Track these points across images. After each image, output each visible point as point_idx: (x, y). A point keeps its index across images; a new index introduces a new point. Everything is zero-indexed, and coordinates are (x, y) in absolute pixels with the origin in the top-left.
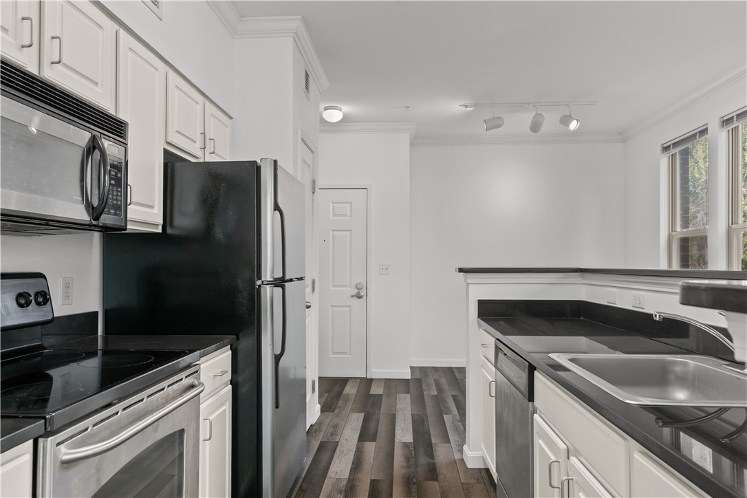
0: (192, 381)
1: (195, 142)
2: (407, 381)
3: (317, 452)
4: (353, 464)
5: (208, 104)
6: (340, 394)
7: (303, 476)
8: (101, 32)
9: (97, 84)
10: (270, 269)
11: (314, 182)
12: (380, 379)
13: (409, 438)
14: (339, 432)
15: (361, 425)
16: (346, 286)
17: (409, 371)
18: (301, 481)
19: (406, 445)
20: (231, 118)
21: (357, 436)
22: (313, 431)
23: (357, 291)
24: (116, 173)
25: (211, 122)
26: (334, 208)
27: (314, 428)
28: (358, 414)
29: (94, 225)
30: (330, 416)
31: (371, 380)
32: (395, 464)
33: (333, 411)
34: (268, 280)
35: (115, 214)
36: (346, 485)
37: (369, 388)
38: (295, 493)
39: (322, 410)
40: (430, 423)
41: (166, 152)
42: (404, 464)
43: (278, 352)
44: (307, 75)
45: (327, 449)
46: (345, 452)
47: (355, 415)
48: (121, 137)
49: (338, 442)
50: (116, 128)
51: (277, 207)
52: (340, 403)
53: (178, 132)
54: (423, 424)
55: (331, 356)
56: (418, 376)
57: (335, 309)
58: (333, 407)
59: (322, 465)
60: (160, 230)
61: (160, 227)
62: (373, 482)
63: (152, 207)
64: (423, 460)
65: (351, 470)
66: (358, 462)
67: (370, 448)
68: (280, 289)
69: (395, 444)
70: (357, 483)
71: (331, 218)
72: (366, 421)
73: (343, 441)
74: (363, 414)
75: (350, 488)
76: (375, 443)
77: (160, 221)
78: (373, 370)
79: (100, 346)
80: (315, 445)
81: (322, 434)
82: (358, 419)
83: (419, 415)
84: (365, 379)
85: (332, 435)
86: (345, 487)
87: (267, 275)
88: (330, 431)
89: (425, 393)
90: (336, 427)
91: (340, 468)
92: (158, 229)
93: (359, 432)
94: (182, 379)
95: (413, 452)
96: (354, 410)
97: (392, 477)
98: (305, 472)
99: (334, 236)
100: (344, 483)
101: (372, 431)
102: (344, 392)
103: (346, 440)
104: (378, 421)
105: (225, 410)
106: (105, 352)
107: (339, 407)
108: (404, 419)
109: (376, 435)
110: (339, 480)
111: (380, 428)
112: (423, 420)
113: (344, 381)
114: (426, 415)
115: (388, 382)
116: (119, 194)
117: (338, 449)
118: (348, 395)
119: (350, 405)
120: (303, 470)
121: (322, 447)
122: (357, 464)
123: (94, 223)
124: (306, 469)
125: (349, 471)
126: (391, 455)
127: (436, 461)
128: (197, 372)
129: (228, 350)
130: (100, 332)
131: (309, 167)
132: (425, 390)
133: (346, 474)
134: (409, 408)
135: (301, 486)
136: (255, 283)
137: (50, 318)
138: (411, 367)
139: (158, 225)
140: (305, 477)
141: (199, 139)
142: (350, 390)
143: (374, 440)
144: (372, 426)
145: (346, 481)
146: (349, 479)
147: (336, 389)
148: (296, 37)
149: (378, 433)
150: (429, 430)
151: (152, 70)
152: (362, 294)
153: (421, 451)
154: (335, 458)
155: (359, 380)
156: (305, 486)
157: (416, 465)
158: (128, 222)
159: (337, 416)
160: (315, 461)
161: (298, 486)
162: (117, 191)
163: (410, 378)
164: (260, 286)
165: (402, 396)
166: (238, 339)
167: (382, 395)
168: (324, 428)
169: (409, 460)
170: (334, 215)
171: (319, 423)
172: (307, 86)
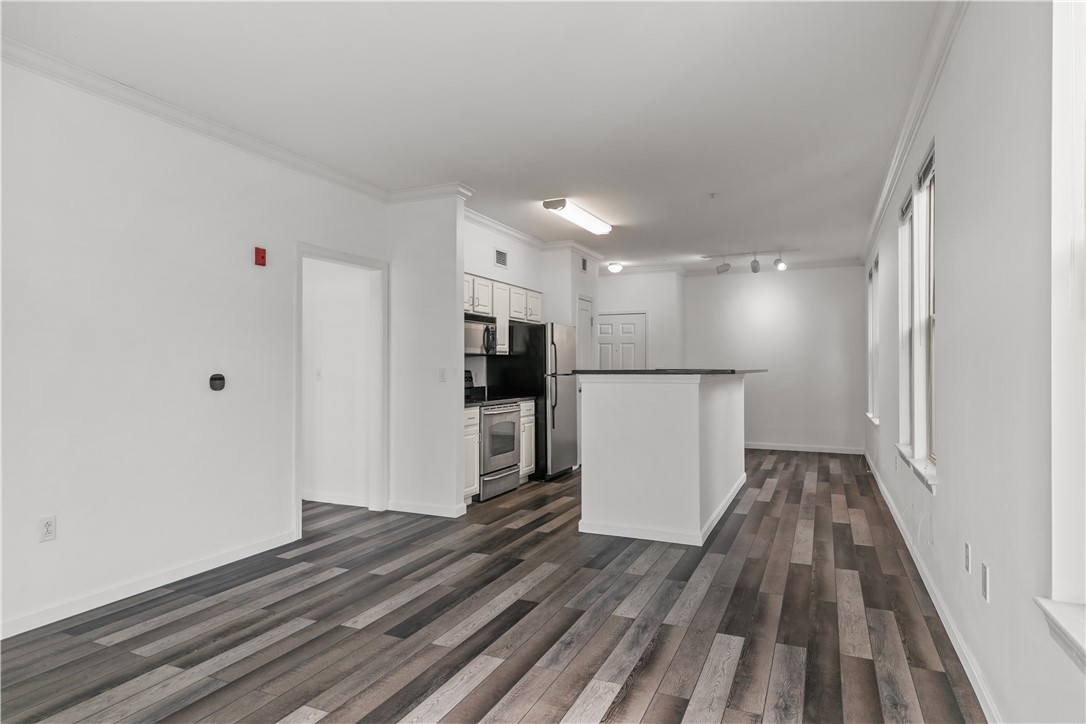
0: (516, 409)
1: (522, 313)
5: (528, 292)
10: (550, 370)
11: (592, 319)
20: (542, 293)
24: (494, 336)
29: (485, 354)
34: (549, 374)
35: (493, 350)
41: (510, 321)
43: (554, 405)
44: (584, 262)
48: (495, 324)
50: (493, 320)
51: (553, 343)
53: (514, 311)
63: (505, 346)
68: (554, 378)
71: (621, 335)
77: (508, 350)
92: (507, 353)
105: (532, 426)
116: (495, 343)
129: (534, 402)
131: (589, 311)
136: (543, 375)
141: (524, 311)
148: (573, 249)
158: (496, 352)
164: (546, 378)
166: (538, 398)
170: (623, 333)
172: (584, 268)
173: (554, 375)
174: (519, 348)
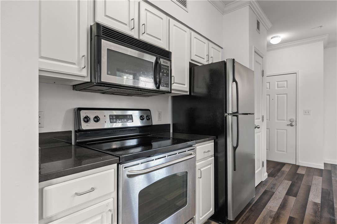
0: (191, 152)
1: (204, 59)
2: (321, 170)
3: (262, 194)
4: (280, 205)
5: (210, 43)
6: (279, 170)
7: (253, 203)
8: (162, 20)
9: (161, 39)
10: (231, 108)
11: (263, 71)
12: (304, 167)
13: (318, 201)
14: (276, 188)
15: (289, 187)
16: (284, 120)
17: (323, 165)
18: (252, 205)
19: (315, 204)
20: (222, 48)
21: (285, 192)
22: (262, 184)
23: (291, 122)
24: (166, 71)
25: (212, 50)
26: (278, 84)
27: (263, 183)
28: (288, 181)
29: (157, 91)
30: (272, 180)
31: (299, 166)
32: (306, 212)
33: (275, 177)
34: (230, 113)
35: (166, 87)
36: (275, 215)
37: (297, 170)
38: (247, 210)
39: (269, 176)
40: (334, 195)
41: (190, 63)
42: (312, 214)
43: (235, 146)
44: (258, 23)
45: (268, 195)
46: (277, 198)
47: (286, 181)
48: (169, 58)
49: (274, 192)
50: (167, 55)
51: (234, 80)
52: (279, 174)
53: (196, 55)
54: (329, 195)
55: (276, 152)
56: (329, 168)
57: (278, 131)
58: (275, 175)
59: (264, 201)
60: (188, 94)
61: (189, 92)
62: (291, 218)
63: (184, 85)
64: (326, 215)
65: (279, 208)
66: (283, 205)
67: (292, 200)
68: (236, 117)
69: (308, 201)
70: (281, 216)
71: (276, 88)
72: (292, 185)
73: (277, 192)
74: (291, 182)
75: (277, 217)
76: (295, 198)
77: (188, 90)
78: (300, 161)
79: (171, 136)
80: (262, 191)
81: (266, 187)
82: (287, 184)
83: (327, 189)
84: (295, 165)
85: (272, 188)
86: (274, 215)
87: (230, 110)
88: (271, 186)
89: (333, 178)
90: (274, 185)
91: (273, 205)
92: (187, 93)
93: (287, 190)
94: (186, 151)
95: (320, 209)
96: (286, 179)
97: (304, 219)
98: (254, 202)
99: (278, 97)
100: (274, 213)
101: (295, 191)
102: (282, 169)
103: (279, 192)
104: (299, 187)
105: (210, 167)
106: (173, 139)
107: (278, 176)
108: (317, 190)
109: (297, 194)
110: (271, 211)
111: (300, 191)
112: (330, 193)
113: (283, 164)
114: (332, 191)
115: (309, 169)
116: (168, 79)
117: (274, 196)
118: (284, 171)
119: (284, 176)
120: (254, 201)
121: (265, 192)
122: (283, 206)
123: (157, 90)
124: (255, 201)
125: (278, 208)
126: (304, 207)
127: (335, 218)
128: (194, 149)
129: (213, 142)
130: (171, 131)
131: (260, 64)
132: (333, 177)
133: (276, 209)
134: (321, 184)
135: (251, 208)
136: (224, 114)
137: (151, 124)
138: (324, 163)
139: (187, 92)
140: (254, 204)
141: (206, 57)
142: (286, 169)
143: (295, 196)
144: (295, 189)
145: (275, 213)
146: (277, 212)
147: (278, 167)
148: (251, 5)
149: (298, 193)
150: (333, 199)
151: (184, 32)
152: (293, 124)
153: (326, 210)
154: (271, 199)
155: (291, 165)
156: (253, 208)
157: (321, 217)
158: (172, 90)
159: (276, 180)
160: (261, 198)
161: (250, 208)
162: (167, 78)
163: (323, 169)
164: (226, 116)
165: (317, 177)
166: (217, 138)
167: (304, 174)
168: (268, 184)
169: (316, 213)
170: (278, 87)
171: (266, 181)
172: (258, 27)
173: (235, 114)
174: (201, 89)
